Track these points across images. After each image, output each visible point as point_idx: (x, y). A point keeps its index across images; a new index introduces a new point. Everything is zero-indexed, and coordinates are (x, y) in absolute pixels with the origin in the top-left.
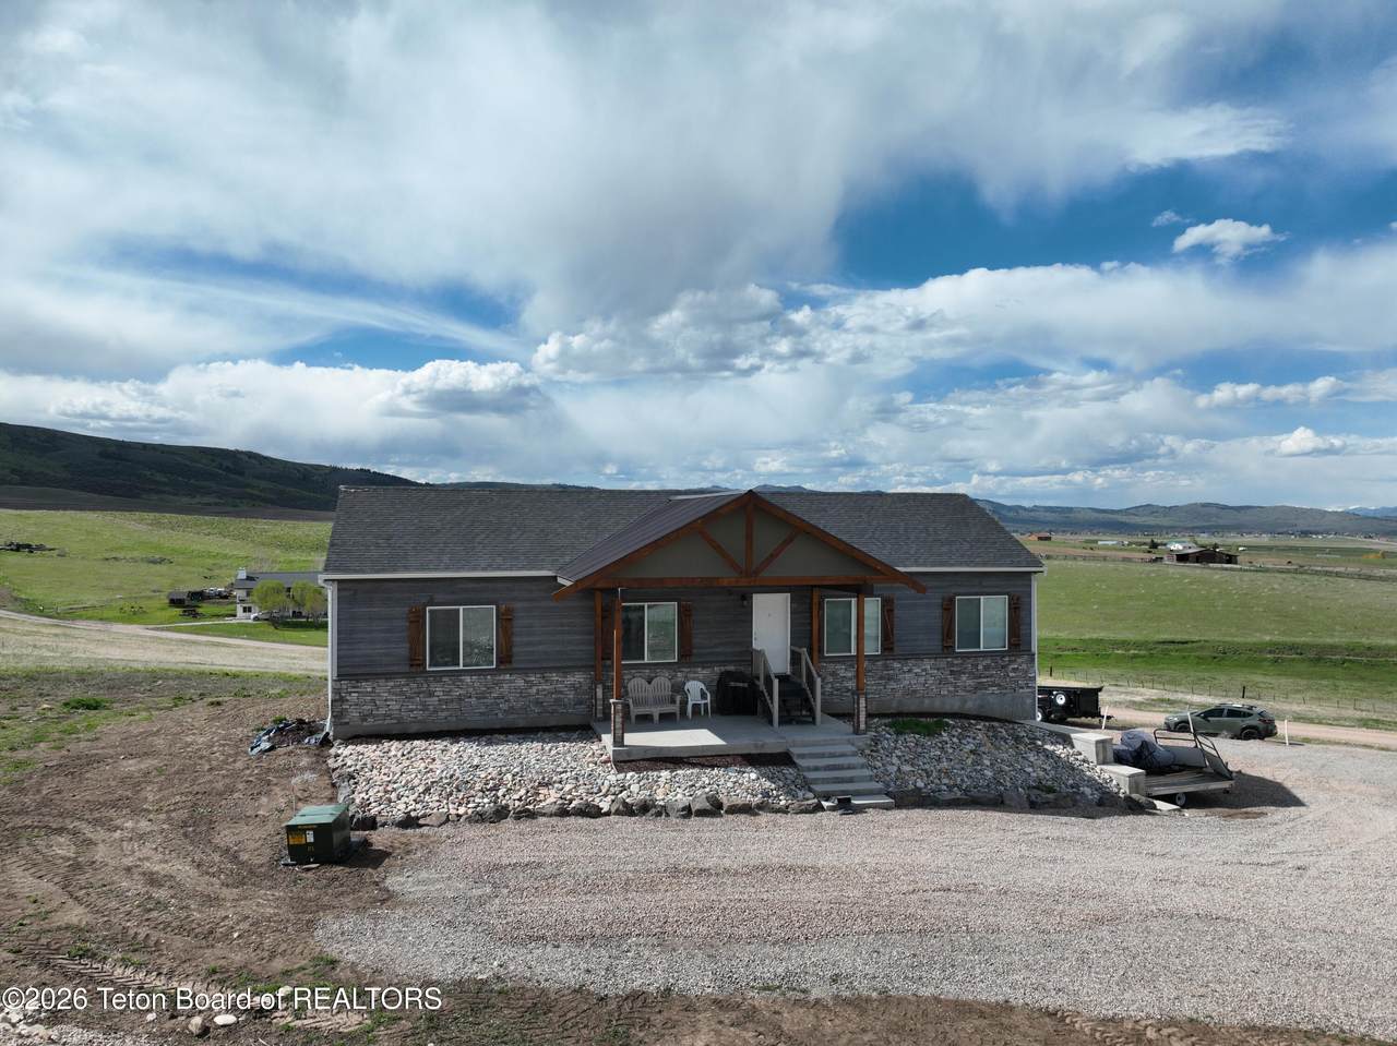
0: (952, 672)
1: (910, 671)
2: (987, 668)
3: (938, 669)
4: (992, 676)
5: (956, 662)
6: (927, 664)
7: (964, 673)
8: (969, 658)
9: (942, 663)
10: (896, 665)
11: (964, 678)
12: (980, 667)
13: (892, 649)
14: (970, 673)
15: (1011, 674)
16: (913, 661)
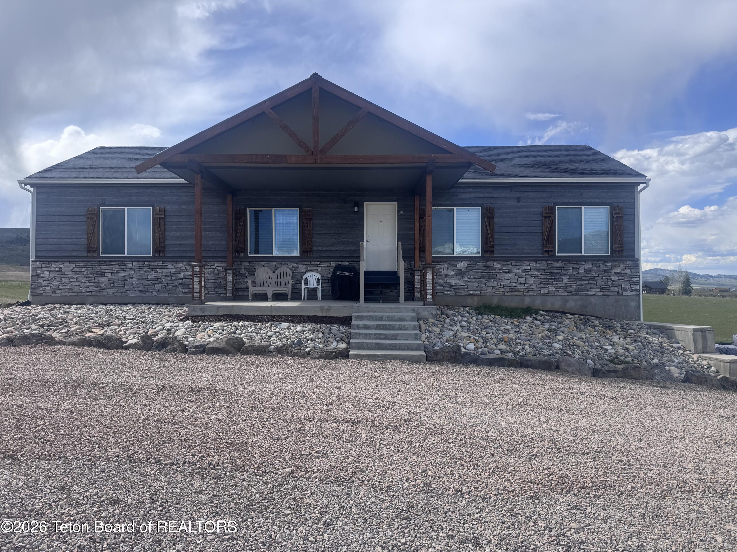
0: (552, 274)
1: (510, 271)
2: (588, 271)
3: (538, 271)
4: (594, 279)
5: (557, 265)
6: (528, 266)
7: (565, 275)
8: (569, 261)
9: (543, 266)
10: (496, 265)
11: (565, 279)
12: (582, 270)
13: (492, 252)
14: (571, 275)
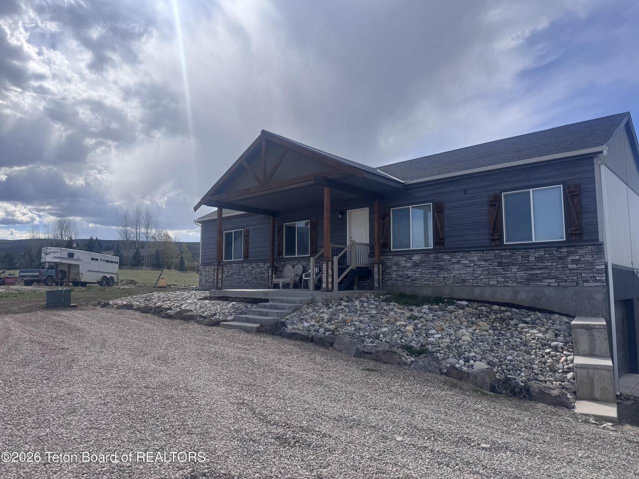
0: (500, 264)
1: (458, 262)
2: (540, 259)
3: (486, 261)
4: (546, 268)
5: (504, 254)
6: (475, 256)
7: (514, 265)
8: (518, 249)
9: (490, 255)
10: (446, 257)
11: (514, 269)
12: (532, 259)
13: (443, 244)
14: (520, 265)
15: (570, 266)
16: (461, 254)
